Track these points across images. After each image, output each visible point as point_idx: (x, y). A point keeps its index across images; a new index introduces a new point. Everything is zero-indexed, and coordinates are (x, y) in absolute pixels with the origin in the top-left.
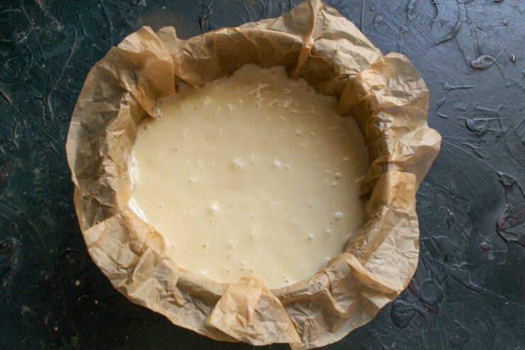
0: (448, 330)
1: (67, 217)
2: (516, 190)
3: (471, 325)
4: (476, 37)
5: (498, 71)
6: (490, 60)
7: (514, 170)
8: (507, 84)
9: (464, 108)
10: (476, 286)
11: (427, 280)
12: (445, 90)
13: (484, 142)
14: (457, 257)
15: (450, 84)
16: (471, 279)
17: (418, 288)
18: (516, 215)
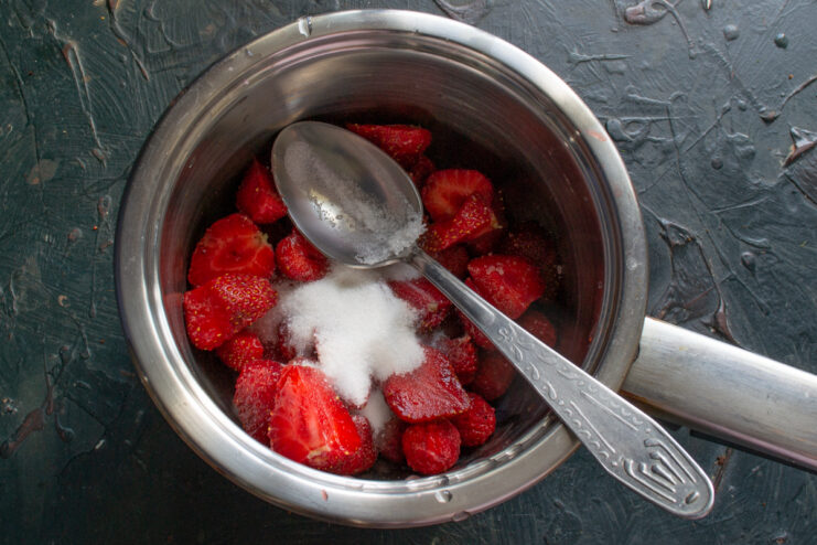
0: (541, 517)
2: (692, 254)
3: (585, 510)
5: (677, 27)
6: (664, 6)
7: (692, 216)
8: (693, 52)
9: (604, 97)
12: (569, 62)
13: (639, 161)
15: (581, 50)
18: (689, 301)
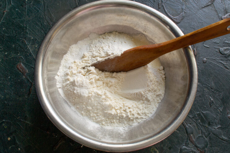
1: (3, 103)
4: (224, 4)
10: (226, 138)
11: (199, 135)
14: (215, 123)
16: (223, 134)
17: (194, 140)
